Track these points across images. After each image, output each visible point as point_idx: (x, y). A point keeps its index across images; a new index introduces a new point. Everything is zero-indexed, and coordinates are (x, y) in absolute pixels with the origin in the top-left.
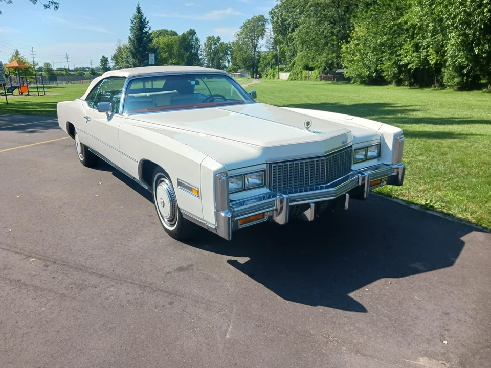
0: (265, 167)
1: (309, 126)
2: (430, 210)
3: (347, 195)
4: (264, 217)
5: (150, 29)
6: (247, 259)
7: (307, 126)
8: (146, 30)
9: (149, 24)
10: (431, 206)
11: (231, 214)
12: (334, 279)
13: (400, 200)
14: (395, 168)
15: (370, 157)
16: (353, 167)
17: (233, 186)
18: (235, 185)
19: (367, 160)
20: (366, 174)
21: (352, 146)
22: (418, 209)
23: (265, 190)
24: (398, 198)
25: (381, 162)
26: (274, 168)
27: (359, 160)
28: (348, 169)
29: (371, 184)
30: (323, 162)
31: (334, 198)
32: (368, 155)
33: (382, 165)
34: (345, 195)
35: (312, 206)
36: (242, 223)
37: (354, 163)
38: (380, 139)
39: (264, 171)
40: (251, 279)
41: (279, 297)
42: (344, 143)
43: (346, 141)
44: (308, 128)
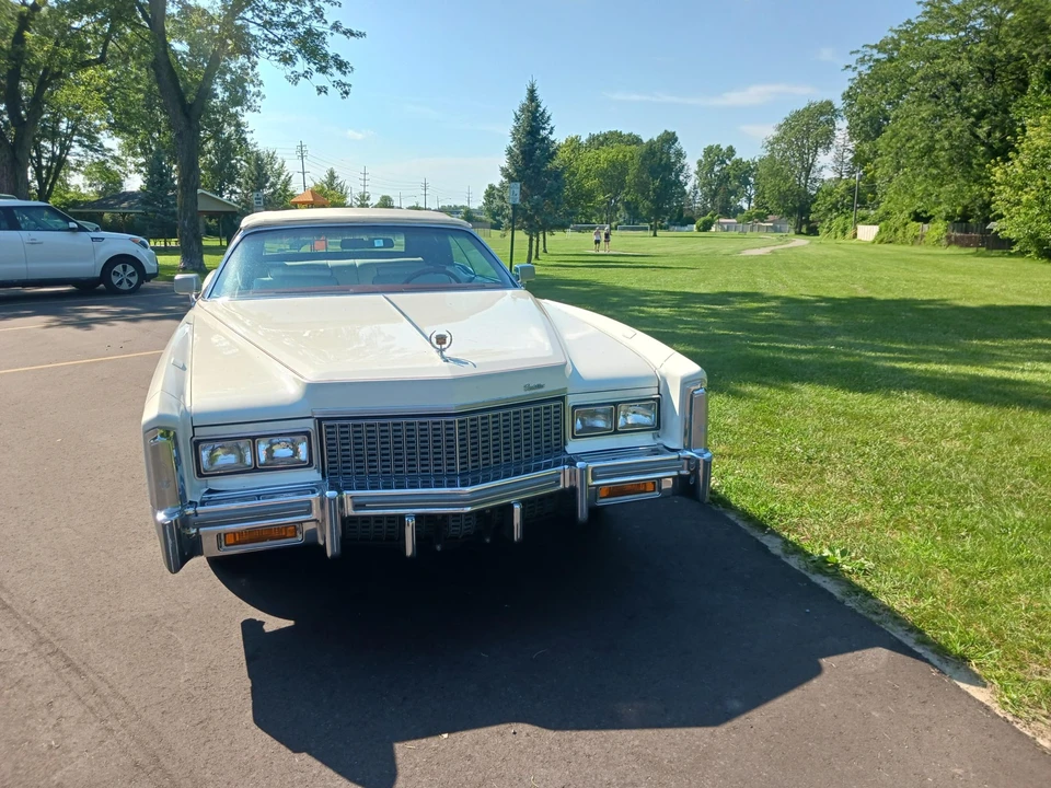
0: (310, 425)
1: (444, 346)
2: (826, 574)
3: (517, 508)
4: (296, 536)
5: (551, 133)
7: (439, 346)
8: (543, 133)
9: (550, 122)
10: (837, 565)
11: (173, 519)
12: (405, 699)
13: (779, 540)
14: (685, 459)
15: (627, 425)
16: (573, 447)
17: (225, 459)
18: (231, 459)
19: (616, 432)
20: (578, 464)
21: (562, 399)
22: (797, 568)
23: (313, 475)
24: (778, 536)
25: (659, 441)
26: (330, 430)
27: (590, 431)
28: (554, 451)
29: (617, 491)
30: (450, 426)
31: (469, 509)
32: (621, 422)
33: (660, 447)
34: (510, 507)
35: (410, 523)
36: (232, 542)
37: (574, 437)
38: (659, 387)
39: (307, 434)
40: (245, 665)
41: (250, 713)
42: (532, 388)
43: (540, 386)
44: (442, 350)
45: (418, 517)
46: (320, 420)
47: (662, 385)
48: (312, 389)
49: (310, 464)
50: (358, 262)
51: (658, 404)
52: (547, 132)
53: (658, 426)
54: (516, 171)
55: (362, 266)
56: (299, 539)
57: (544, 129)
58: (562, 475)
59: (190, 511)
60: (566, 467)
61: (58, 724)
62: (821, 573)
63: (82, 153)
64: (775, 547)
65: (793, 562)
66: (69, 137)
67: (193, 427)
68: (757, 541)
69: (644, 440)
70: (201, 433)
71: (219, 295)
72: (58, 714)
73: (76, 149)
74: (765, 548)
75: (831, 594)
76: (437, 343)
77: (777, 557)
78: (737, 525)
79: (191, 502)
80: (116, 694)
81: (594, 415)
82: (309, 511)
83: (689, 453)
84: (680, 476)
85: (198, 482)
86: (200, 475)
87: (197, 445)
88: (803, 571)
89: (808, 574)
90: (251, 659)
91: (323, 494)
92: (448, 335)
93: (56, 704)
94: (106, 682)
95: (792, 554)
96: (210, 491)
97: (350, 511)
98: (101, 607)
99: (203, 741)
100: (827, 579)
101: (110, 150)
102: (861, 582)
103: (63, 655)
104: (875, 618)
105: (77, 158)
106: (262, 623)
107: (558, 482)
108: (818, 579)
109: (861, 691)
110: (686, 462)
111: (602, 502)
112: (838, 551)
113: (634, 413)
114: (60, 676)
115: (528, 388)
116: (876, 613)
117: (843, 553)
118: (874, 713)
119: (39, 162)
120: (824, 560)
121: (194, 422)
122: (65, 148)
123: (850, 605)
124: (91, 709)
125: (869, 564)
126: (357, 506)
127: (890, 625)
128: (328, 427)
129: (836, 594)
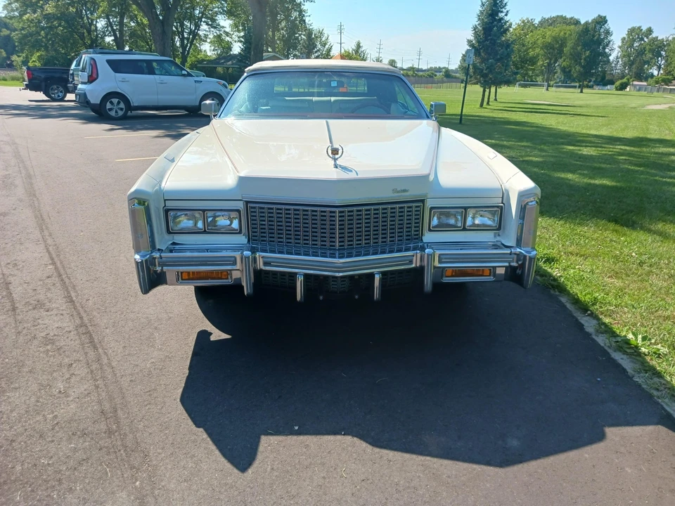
0: (240, 205)
1: (337, 156)
2: (625, 353)
3: (377, 277)
4: (227, 279)
5: (506, 15)
6: (225, 336)
7: (333, 156)
8: (501, 15)
9: (507, 7)
10: (637, 347)
11: (144, 259)
12: (280, 397)
13: (595, 322)
14: (515, 254)
15: (474, 225)
16: (428, 237)
17: (185, 222)
18: (190, 223)
19: (464, 229)
20: (427, 251)
21: (423, 201)
22: (602, 345)
23: (242, 239)
24: (597, 318)
25: (498, 238)
26: (253, 210)
27: (442, 227)
28: (413, 238)
29: (463, 273)
30: (333, 214)
31: (341, 274)
32: (469, 222)
33: (499, 244)
34: (372, 276)
35: (300, 280)
36: (187, 278)
37: (430, 230)
38: (502, 198)
39: (238, 211)
40: (190, 358)
41: (181, 390)
42: (398, 192)
43: (405, 191)
44: (335, 160)
45: (306, 276)
46: (247, 202)
47: (505, 195)
48: (243, 181)
49: (240, 232)
50: (333, 99)
51: (500, 211)
52: (503, 14)
53: (499, 227)
54: (478, 42)
55: (335, 101)
56: (229, 282)
57: (502, 12)
58: (415, 257)
59: (156, 255)
60: (418, 251)
61: (70, 378)
62: (621, 351)
63: (208, 29)
64: (589, 325)
65: (601, 340)
66: (200, 19)
67: (165, 200)
68: (577, 320)
69: (488, 237)
70: (170, 204)
71: (226, 115)
72: (71, 372)
73: (204, 27)
74: (581, 326)
75: (624, 370)
76: (332, 153)
77: (588, 335)
78: (565, 306)
79: (159, 250)
80: (110, 365)
81: (448, 215)
82: (235, 263)
83: (519, 250)
84: (510, 266)
85: (167, 237)
86: (169, 232)
87: (167, 211)
88: (606, 348)
89: (609, 350)
90: (195, 354)
91: (242, 253)
92: (340, 148)
93: (74, 365)
94: (107, 356)
95: (602, 333)
96: (174, 244)
97: (260, 265)
98: (123, 308)
99: (146, 403)
100: (625, 357)
101: (223, 27)
102: (654, 363)
103: (91, 336)
104: (655, 393)
105: (204, 32)
106: (211, 334)
107: (411, 262)
108: (617, 356)
109: (622, 449)
110: (515, 256)
111: (446, 280)
112: (640, 337)
113: (481, 216)
114: (83, 348)
115: (395, 191)
116: (658, 390)
117: (644, 339)
118: (627, 469)
119: (183, 35)
120: (627, 342)
121: (166, 197)
122: (198, 26)
123: (637, 380)
124: (92, 371)
125: (664, 350)
126: (266, 264)
127: (667, 400)
128: (252, 208)
129: (629, 370)
